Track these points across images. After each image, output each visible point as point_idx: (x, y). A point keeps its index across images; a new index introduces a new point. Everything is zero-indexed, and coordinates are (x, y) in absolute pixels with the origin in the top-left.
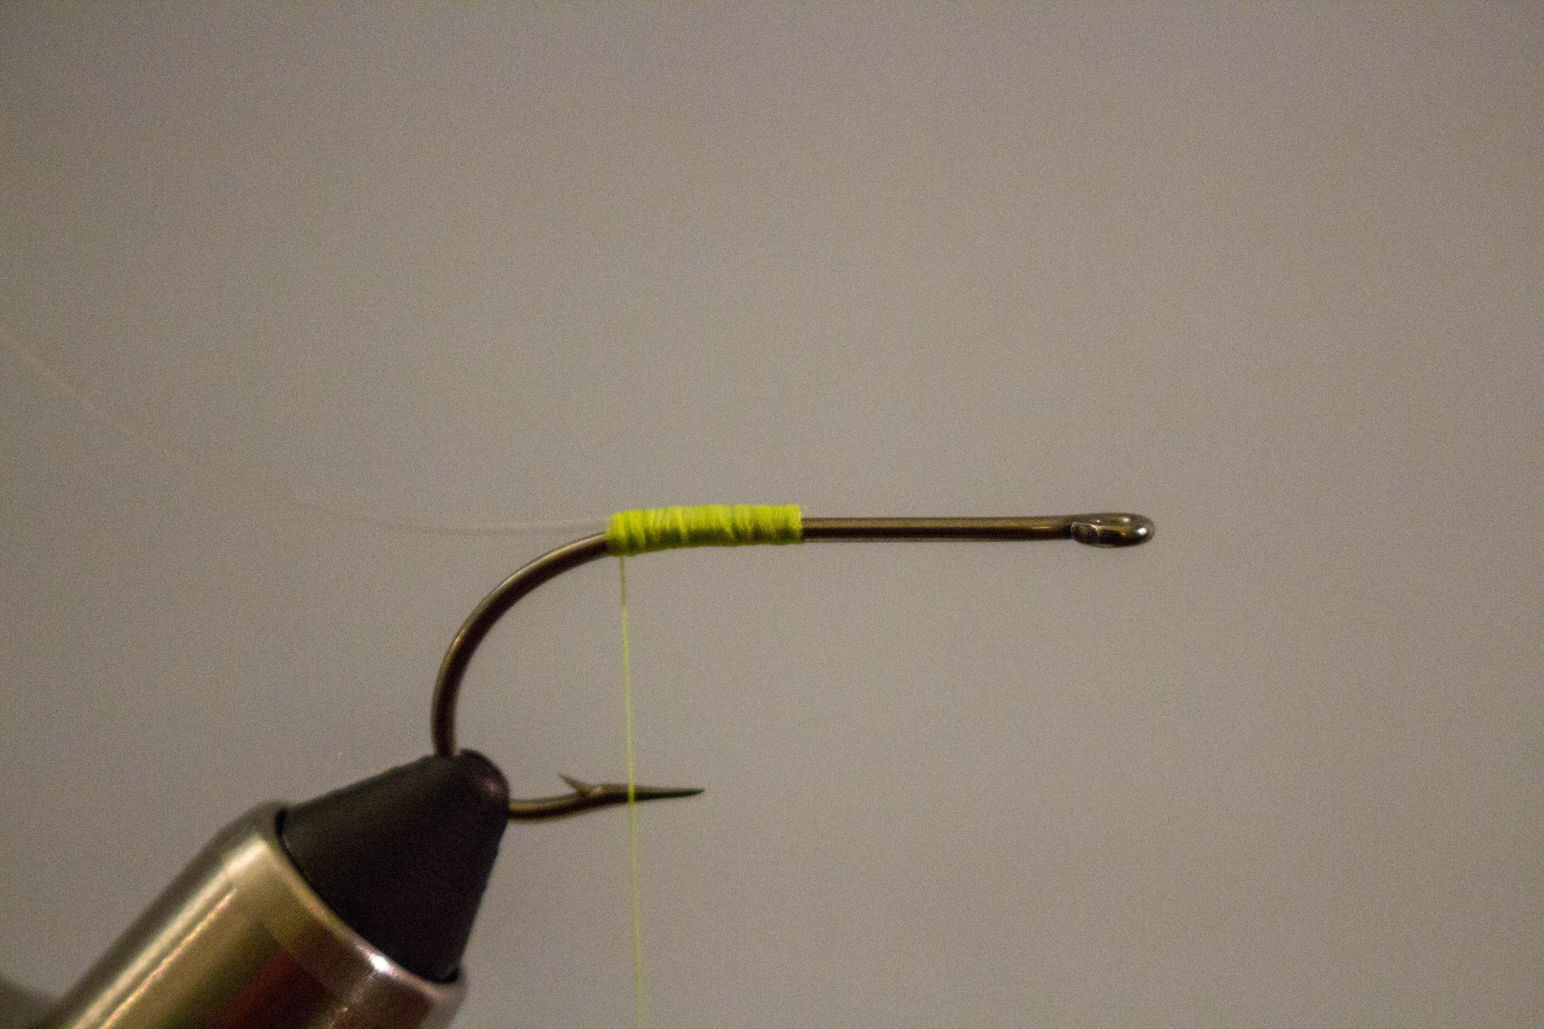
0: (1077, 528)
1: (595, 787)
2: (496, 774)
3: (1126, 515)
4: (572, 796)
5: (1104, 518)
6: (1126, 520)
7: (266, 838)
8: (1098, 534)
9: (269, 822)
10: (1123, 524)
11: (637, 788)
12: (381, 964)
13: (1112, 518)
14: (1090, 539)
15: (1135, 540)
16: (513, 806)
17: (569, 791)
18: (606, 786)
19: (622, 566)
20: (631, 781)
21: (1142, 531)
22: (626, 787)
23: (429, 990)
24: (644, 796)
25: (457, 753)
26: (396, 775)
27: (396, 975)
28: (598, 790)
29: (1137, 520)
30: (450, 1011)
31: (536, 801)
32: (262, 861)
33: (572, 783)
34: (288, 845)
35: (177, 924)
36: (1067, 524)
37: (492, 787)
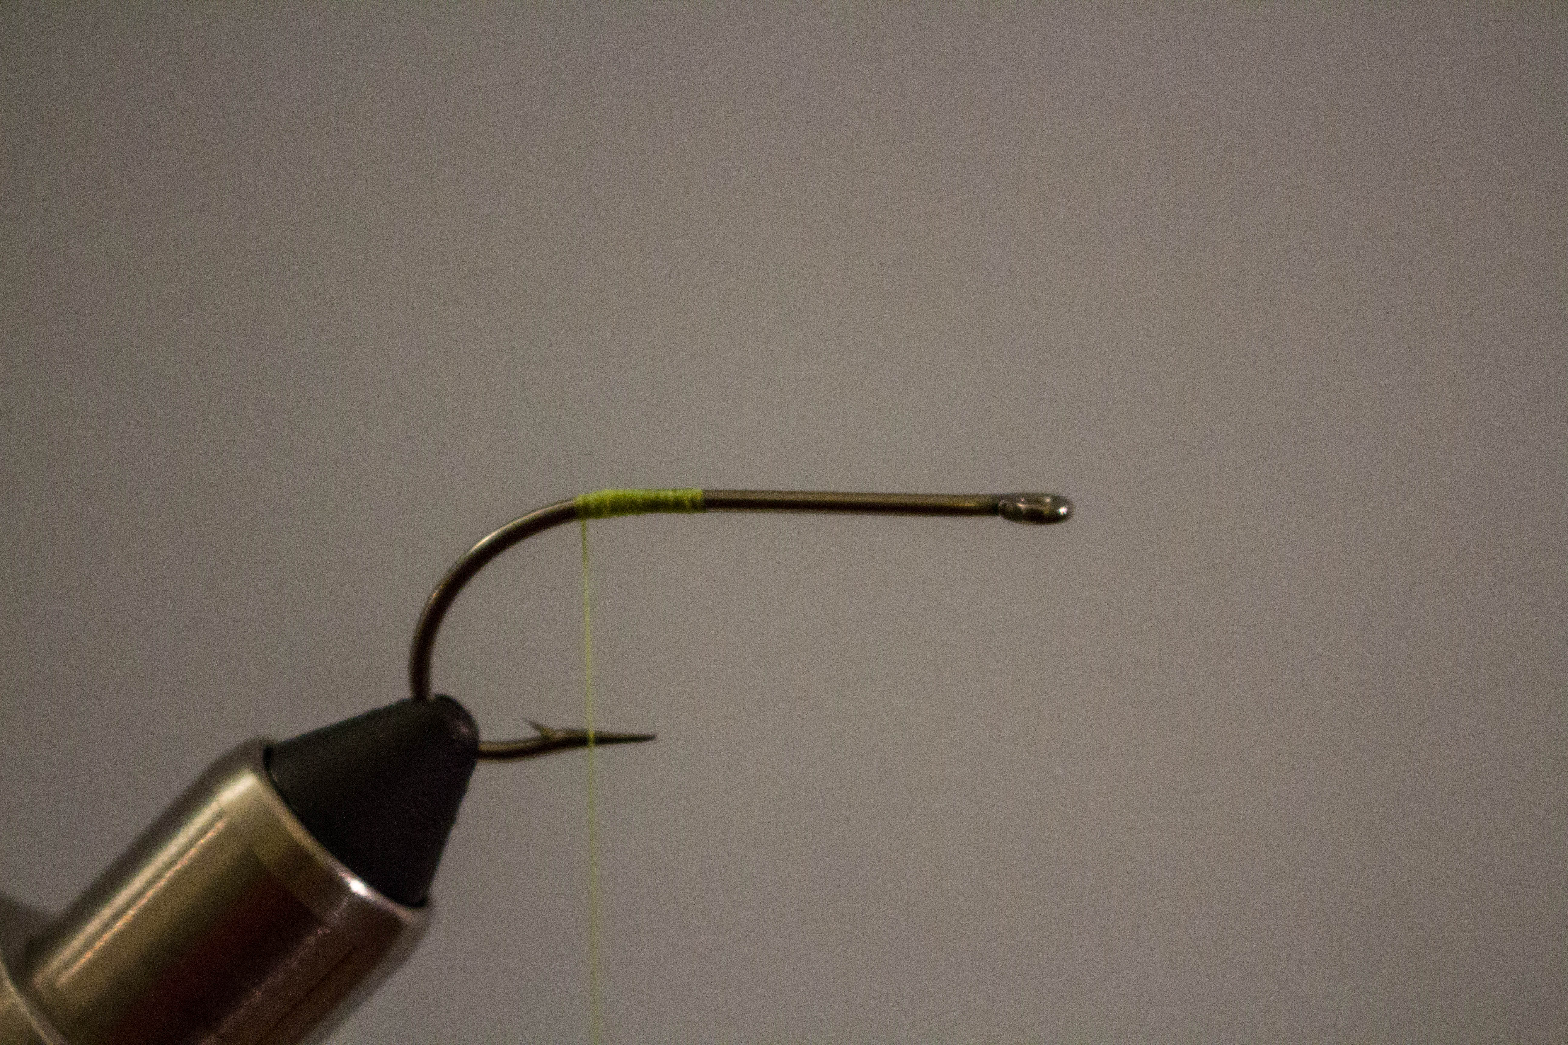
0: (1005, 505)
1: (558, 731)
2: (467, 718)
3: (1047, 495)
4: (535, 739)
5: (1030, 498)
6: (1048, 500)
7: (255, 771)
8: (1024, 512)
9: (258, 755)
10: (1046, 504)
11: (597, 733)
12: (358, 887)
13: (1036, 498)
14: (1015, 516)
15: (1056, 518)
16: (483, 747)
17: (532, 733)
18: (567, 731)
19: (584, 528)
20: (592, 726)
21: (1063, 510)
22: (585, 732)
23: (403, 913)
24: (603, 740)
25: (431, 697)
26: (375, 716)
27: (374, 899)
28: (560, 735)
29: (1059, 501)
30: (419, 932)
31: (503, 743)
32: (251, 791)
33: (537, 727)
34: (276, 779)
35: (173, 847)
36: (996, 503)
37: (464, 730)
